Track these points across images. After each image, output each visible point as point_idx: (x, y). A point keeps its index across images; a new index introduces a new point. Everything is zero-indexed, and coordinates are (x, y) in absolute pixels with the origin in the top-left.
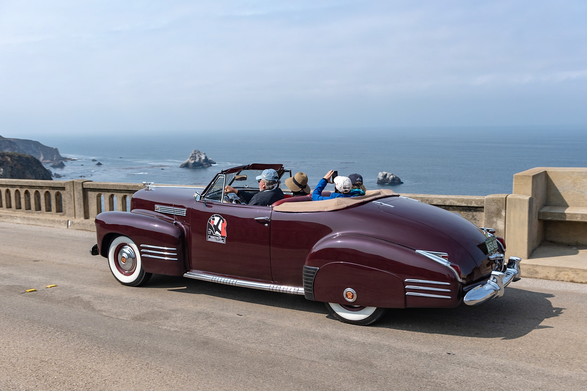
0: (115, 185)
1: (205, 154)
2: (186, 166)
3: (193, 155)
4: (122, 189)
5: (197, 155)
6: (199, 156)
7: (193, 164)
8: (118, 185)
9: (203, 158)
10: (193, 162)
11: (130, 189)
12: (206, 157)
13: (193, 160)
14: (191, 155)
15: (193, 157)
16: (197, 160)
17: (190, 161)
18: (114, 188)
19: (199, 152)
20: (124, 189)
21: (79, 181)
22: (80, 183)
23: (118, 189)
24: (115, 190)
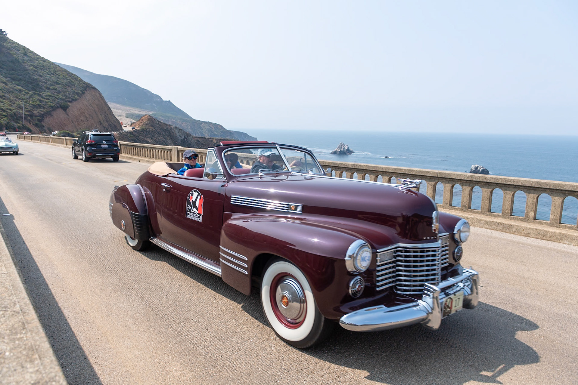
0: (325, 162)
1: (347, 146)
2: (335, 153)
3: (339, 146)
4: (330, 165)
5: (342, 146)
6: (344, 147)
7: (339, 152)
8: (327, 162)
9: (346, 148)
10: (339, 150)
11: (336, 166)
12: (348, 148)
13: (339, 149)
14: (338, 146)
15: (340, 147)
16: (342, 149)
17: (338, 150)
18: (324, 164)
19: (344, 144)
20: (332, 165)
21: (298, 158)
22: (299, 159)
23: (327, 165)
24: (324, 165)
